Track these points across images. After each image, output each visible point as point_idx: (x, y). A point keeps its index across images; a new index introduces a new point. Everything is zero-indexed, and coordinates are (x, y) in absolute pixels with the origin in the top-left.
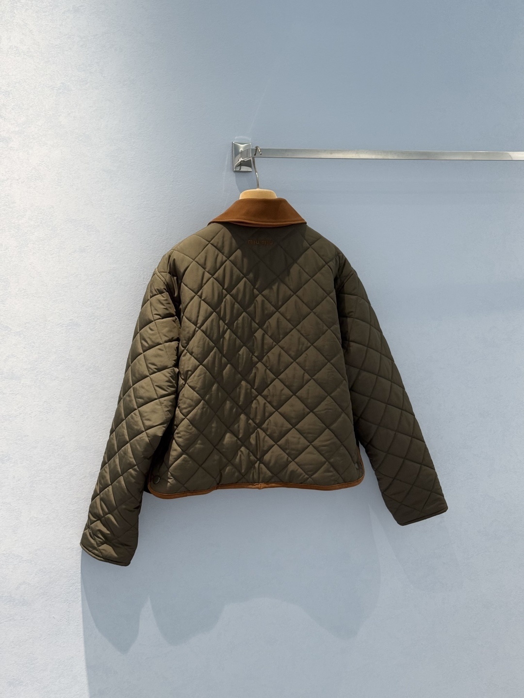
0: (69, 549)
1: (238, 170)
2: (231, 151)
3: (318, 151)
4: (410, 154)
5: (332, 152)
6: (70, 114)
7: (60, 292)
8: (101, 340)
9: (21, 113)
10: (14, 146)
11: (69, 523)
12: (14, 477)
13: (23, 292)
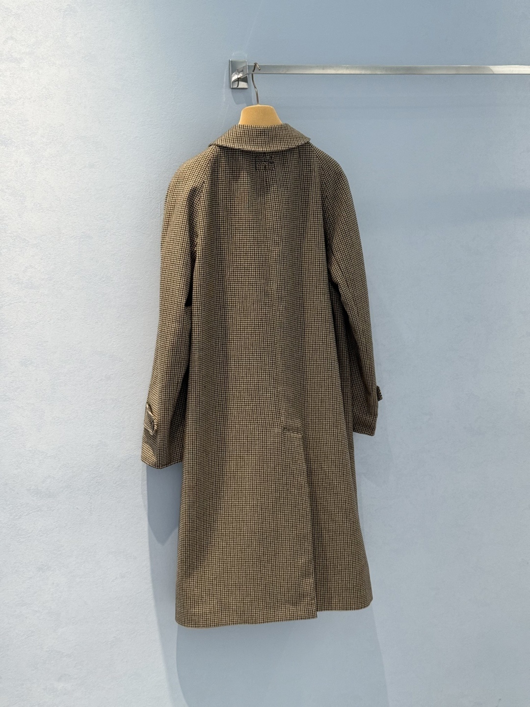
0: (89, 446)
1: (236, 86)
2: (228, 69)
3: (311, 67)
4: (397, 69)
5: (324, 68)
6: (76, 34)
7: (73, 206)
8: (112, 251)
9: (31, 35)
10: (26, 66)
11: (88, 423)
12: (37, 380)
13: (39, 205)
